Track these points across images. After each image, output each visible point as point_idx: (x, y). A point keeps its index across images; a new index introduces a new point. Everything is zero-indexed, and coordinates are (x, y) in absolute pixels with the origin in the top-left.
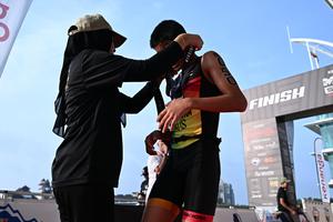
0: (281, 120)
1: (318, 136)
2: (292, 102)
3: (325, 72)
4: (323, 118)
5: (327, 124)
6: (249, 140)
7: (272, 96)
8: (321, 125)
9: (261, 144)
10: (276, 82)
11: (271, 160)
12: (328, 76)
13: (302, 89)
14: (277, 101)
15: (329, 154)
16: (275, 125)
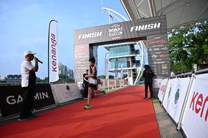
0: (91, 46)
2: (96, 38)
3: (110, 26)
5: (112, 47)
6: (77, 53)
8: (110, 47)
9: (83, 55)
10: (90, 28)
12: (111, 29)
13: (101, 33)
14: (90, 37)
16: (88, 47)
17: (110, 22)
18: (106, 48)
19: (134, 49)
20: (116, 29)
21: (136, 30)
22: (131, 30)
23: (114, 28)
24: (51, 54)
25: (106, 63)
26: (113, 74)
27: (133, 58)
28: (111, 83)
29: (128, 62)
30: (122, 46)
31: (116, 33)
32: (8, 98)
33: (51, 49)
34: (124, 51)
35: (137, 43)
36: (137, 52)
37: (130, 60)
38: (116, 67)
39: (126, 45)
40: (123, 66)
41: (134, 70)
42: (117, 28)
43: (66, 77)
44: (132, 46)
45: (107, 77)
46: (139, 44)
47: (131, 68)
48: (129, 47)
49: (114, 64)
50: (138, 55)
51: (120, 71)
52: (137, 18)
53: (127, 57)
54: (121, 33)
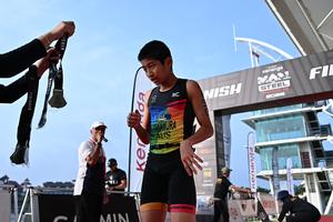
0: (218, 114)
1: (252, 130)
2: (229, 97)
3: (260, 71)
4: (258, 114)
5: (261, 120)
7: (212, 91)
8: (256, 121)
10: (216, 77)
11: (207, 151)
13: (239, 86)
14: (216, 96)
15: (261, 147)
16: (213, 117)
18: (248, 122)
19: (316, 124)
20: (273, 76)
21: (324, 74)
22: (312, 76)
23: (269, 74)
27: (316, 144)
29: (305, 156)
30: (285, 116)
31: (275, 84)
32: (56, 220)
34: (291, 130)
35: (324, 108)
36: (325, 130)
37: (309, 150)
39: (294, 115)
40: (291, 166)
41: (322, 176)
42: (276, 73)
44: (311, 116)
46: (329, 110)
47: (313, 170)
49: (268, 162)
50: (329, 138)
51: (284, 177)
52: (318, 50)
53: (301, 144)
54: (288, 83)
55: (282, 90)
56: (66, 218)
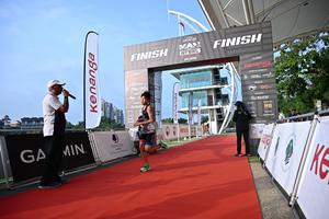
0: (151, 71)
1: (178, 80)
2: (159, 59)
3: (182, 40)
5: (184, 73)
6: (129, 83)
7: (147, 53)
8: (181, 74)
9: (137, 86)
12: (182, 44)
13: (166, 50)
14: (150, 57)
15: (183, 92)
16: (147, 74)
17: (181, 33)
18: (174, 75)
19: (219, 77)
20: (190, 45)
21: (223, 45)
22: (215, 46)
23: (187, 43)
24: (88, 85)
25: (175, 98)
26: (186, 117)
27: (217, 90)
28: (182, 130)
29: (210, 98)
30: (200, 71)
31: (191, 51)
32: (23, 153)
33: (88, 76)
34: (203, 80)
35: (224, 66)
36: (224, 81)
37: (213, 94)
38: (190, 105)
39: (205, 70)
40: (201, 104)
41: (219, 110)
42: (191, 42)
43: (111, 121)
44: (216, 71)
45: (176, 122)
46: (227, 68)
47: (214, 107)
48: (211, 74)
49: (186, 100)
50: (226, 86)
51: (196, 112)
52: (223, 27)
53: (208, 90)
54: (199, 50)
55: (194, 55)
56: (30, 151)
